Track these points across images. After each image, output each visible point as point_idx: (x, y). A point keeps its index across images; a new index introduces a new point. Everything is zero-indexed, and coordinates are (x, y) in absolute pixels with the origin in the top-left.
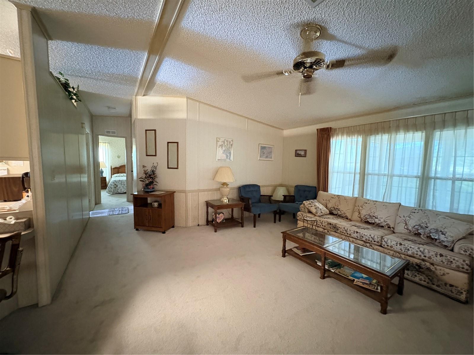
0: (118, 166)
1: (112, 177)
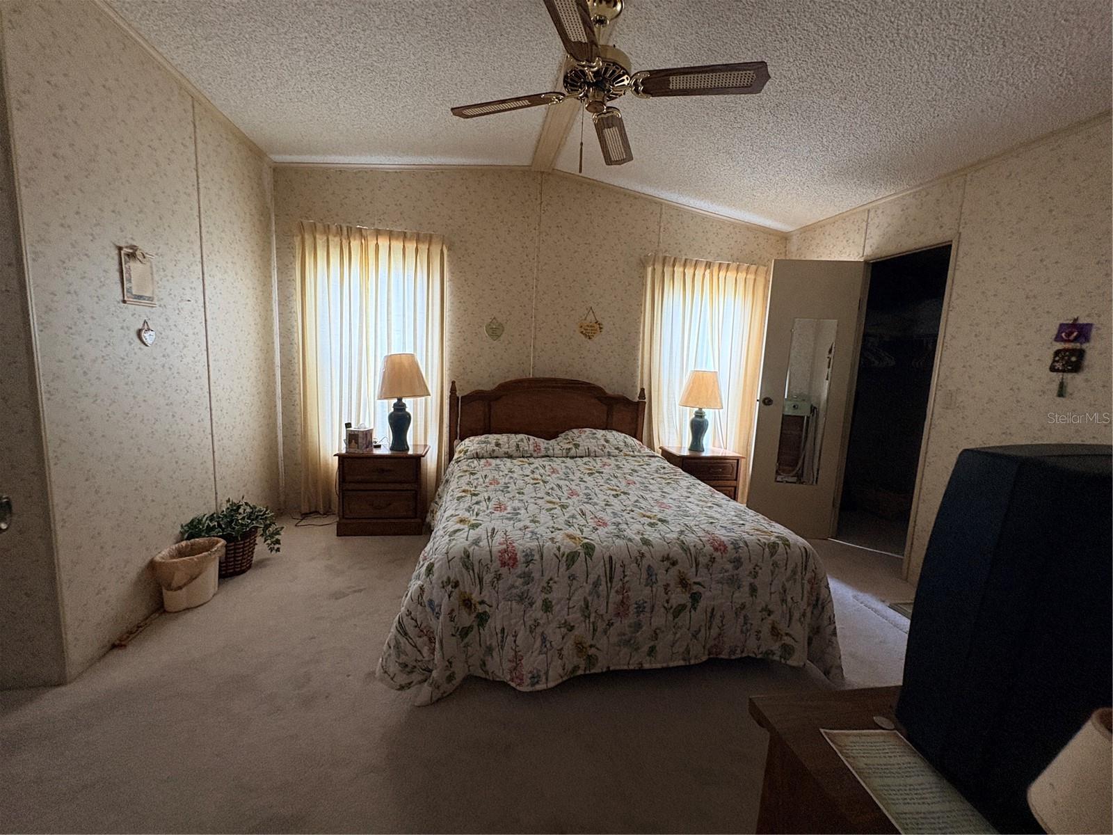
0: (488, 386)
1: (456, 456)
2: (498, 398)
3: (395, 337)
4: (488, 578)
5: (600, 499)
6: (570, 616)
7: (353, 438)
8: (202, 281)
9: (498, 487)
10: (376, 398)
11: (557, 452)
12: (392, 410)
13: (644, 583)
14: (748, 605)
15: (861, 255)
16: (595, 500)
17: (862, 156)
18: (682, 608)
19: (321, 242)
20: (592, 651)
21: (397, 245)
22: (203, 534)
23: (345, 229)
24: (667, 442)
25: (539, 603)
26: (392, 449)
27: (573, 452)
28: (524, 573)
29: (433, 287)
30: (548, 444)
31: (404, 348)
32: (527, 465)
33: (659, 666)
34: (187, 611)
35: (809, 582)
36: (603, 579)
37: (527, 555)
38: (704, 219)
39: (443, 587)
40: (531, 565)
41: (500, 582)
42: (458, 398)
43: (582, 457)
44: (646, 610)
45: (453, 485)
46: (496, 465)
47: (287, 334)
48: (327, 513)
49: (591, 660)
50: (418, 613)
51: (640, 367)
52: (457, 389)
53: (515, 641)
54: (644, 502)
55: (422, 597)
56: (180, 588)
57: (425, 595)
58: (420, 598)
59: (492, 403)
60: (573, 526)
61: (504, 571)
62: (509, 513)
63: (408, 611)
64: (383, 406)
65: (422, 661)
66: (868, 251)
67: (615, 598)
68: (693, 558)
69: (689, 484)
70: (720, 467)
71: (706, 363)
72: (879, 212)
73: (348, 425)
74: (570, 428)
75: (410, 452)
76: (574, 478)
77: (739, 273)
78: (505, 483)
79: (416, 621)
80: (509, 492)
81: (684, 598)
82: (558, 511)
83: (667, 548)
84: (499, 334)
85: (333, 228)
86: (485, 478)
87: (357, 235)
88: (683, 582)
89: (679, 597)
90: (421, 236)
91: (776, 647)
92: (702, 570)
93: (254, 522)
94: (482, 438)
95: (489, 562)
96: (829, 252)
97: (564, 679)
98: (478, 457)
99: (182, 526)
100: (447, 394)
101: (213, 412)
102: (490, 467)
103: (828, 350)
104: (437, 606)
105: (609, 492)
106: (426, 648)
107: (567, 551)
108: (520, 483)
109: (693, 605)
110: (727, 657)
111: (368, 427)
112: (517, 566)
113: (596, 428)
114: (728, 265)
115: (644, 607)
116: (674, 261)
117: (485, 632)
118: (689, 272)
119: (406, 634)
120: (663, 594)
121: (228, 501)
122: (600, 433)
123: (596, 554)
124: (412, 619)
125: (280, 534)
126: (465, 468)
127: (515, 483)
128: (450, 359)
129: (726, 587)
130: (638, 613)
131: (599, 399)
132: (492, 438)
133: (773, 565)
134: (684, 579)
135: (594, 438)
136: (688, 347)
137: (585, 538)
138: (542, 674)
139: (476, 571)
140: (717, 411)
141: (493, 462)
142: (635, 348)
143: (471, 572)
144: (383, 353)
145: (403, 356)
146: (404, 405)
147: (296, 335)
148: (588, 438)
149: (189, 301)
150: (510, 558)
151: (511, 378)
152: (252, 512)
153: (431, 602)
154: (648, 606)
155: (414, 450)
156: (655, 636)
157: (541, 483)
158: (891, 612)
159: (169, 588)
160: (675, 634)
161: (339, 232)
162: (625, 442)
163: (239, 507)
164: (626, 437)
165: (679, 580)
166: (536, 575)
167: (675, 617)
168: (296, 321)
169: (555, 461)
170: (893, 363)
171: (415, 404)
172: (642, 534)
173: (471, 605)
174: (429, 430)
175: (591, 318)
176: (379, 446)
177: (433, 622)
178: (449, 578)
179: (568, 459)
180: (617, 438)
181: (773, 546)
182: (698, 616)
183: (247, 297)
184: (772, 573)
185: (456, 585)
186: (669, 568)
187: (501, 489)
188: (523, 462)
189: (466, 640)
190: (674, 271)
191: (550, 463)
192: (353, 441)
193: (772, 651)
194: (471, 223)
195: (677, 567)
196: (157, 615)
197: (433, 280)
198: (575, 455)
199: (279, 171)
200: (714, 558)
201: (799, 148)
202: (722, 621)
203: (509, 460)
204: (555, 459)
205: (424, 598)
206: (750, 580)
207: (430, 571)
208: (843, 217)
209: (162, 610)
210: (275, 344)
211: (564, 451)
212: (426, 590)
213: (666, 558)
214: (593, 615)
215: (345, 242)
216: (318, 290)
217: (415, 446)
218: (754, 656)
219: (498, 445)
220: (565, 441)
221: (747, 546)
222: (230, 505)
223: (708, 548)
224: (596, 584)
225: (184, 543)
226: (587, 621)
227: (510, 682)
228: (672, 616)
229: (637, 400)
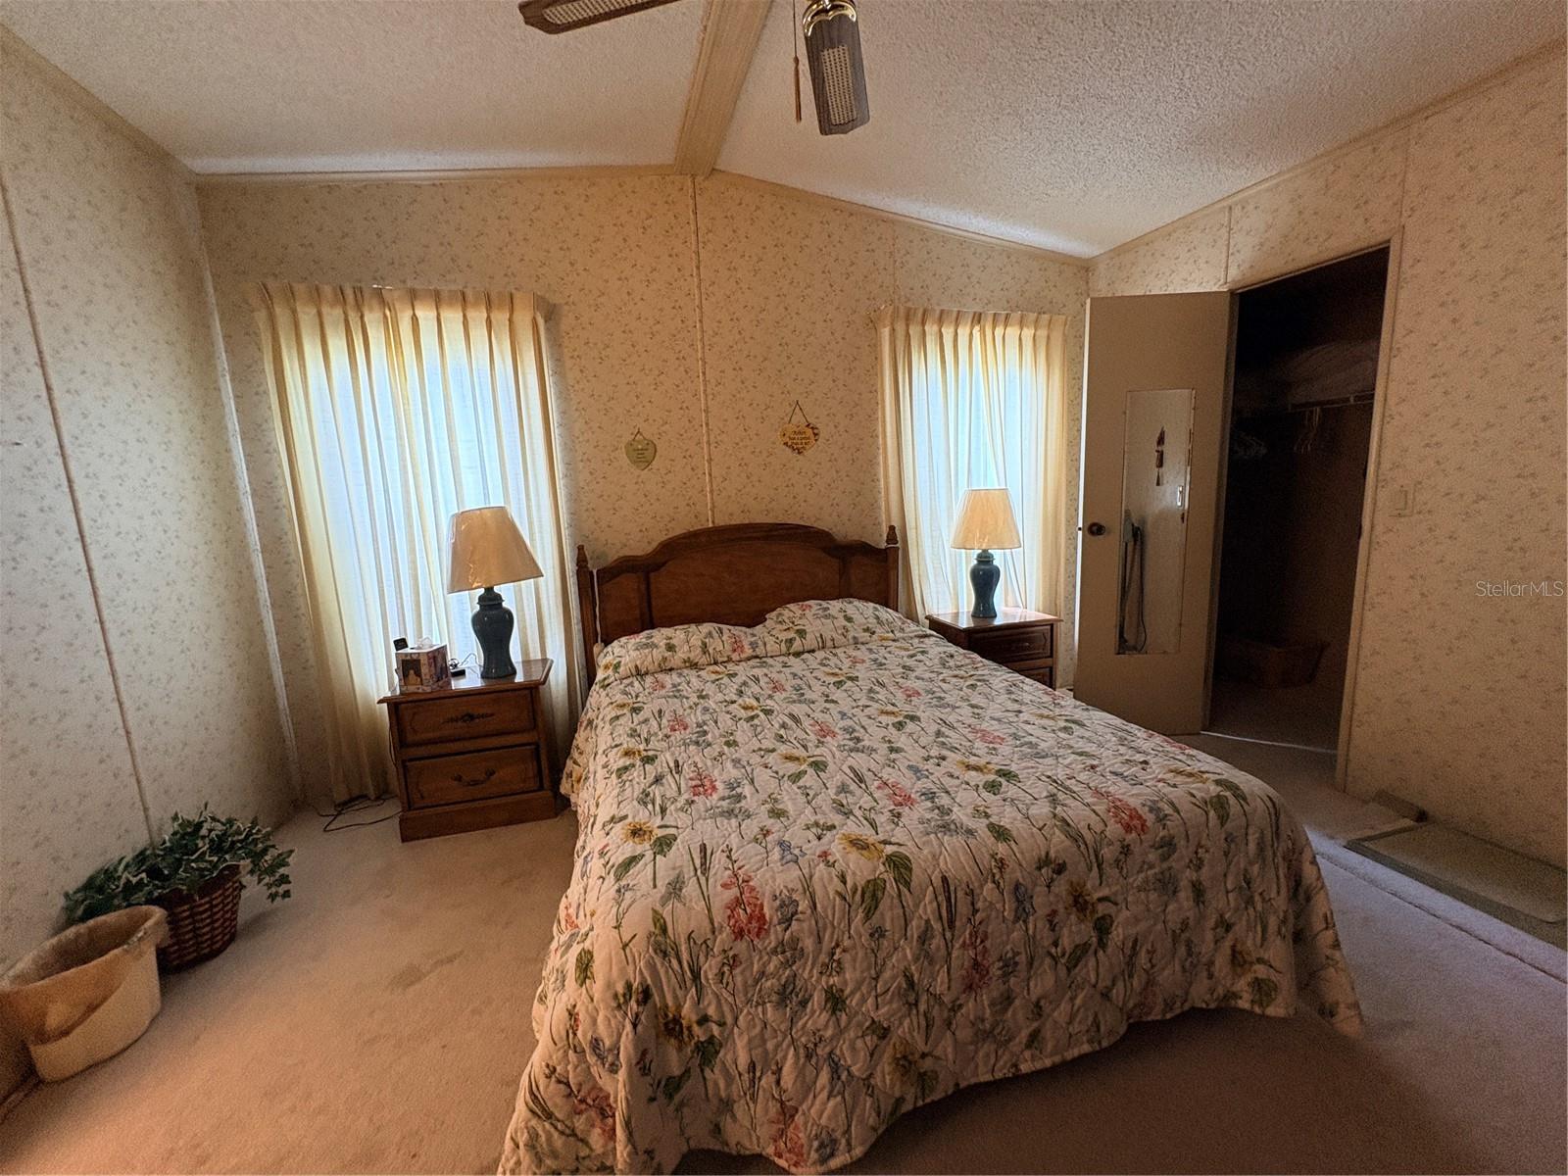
0: (640, 545)
1: (600, 675)
2: (658, 567)
3: (469, 479)
4: (709, 968)
5: (873, 737)
6: (883, 1010)
7: (409, 666)
8: (47, 403)
9: (687, 735)
10: (446, 591)
11: (772, 647)
12: (478, 608)
13: (1012, 918)
14: (1191, 922)
15: (1222, 281)
16: (866, 743)
17: (1243, 102)
18: (1080, 952)
19: (306, 317)
20: (927, 1064)
21: (452, 317)
22: (116, 902)
23: (349, 292)
24: (935, 606)
25: (818, 998)
26: (484, 676)
27: (797, 646)
28: (782, 943)
29: (525, 387)
30: (753, 635)
31: (486, 496)
32: (726, 680)
33: (1048, 1063)
34: (93, 1069)
35: (1284, 858)
36: (937, 926)
37: (782, 906)
38: (963, 243)
39: (619, 1006)
40: (794, 922)
41: (737, 971)
42: (591, 573)
43: (813, 651)
44: (1019, 968)
45: (604, 739)
46: (674, 686)
47: (265, 490)
48: (383, 794)
49: (924, 1080)
50: (570, 1067)
51: (883, 491)
52: (588, 557)
53: (778, 1082)
54: (951, 733)
55: (575, 1034)
56: (66, 1033)
57: (580, 1028)
58: (571, 1036)
59: (652, 575)
60: (851, 812)
61: (741, 947)
62: (723, 799)
63: (548, 1066)
64: (460, 602)
65: (589, 1156)
66: (1234, 273)
67: (960, 957)
68: (1091, 851)
69: (1006, 683)
70: (1025, 640)
71: (986, 476)
72: (1251, 207)
73: (401, 644)
74: (784, 602)
75: (519, 678)
76: (814, 696)
77: (1025, 329)
78: (699, 725)
79: (568, 1084)
80: (709, 745)
81: (1085, 932)
82: (810, 779)
83: (1040, 839)
84: (649, 458)
85: (327, 290)
86: (660, 717)
87: (375, 303)
88: (1079, 902)
89: (1075, 931)
90: (494, 296)
91: (1242, 985)
92: (1111, 872)
93: (227, 857)
94: (642, 637)
95: (709, 936)
96: (1164, 283)
97: (880, 1131)
98: (639, 673)
99: (67, 895)
100: (571, 567)
101: (115, 657)
102: (663, 692)
103: (1156, 439)
104: (610, 1050)
105: (885, 719)
106: (597, 1131)
107: (861, 883)
108: (725, 721)
109: (1100, 940)
110: (1159, 1017)
111: (437, 643)
112: (768, 932)
113: (825, 598)
114: (1007, 317)
115: (1016, 964)
116: (924, 315)
117: (715, 1075)
118: (948, 332)
119: (549, 1116)
120: (1046, 932)
121: (175, 818)
122: (835, 606)
123: (917, 877)
124: (559, 1082)
125: (287, 865)
126: (620, 698)
127: (716, 722)
128: (568, 509)
129: (1153, 896)
130: (1005, 976)
131: (824, 549)
132: (660, 635)
133: (1226, 839)
134: (1080, 895)
135: (827, 617)
136: (957, 453)
137: (885, 842)
138: (838, 1134)
139: (685, 956)
140: (1008, 551)
141: (666, 680)
142: (872, 462)
143: (674, 962)
144: (448, 510)
145: (488, 513)
146: (498, 598)
147: (283, 491)
148: (815, 618)
149: (17, 444)
150: (750, 919)
151: (678, 530)
152: (225, 833)
153: (596, 1043)
154: (1022, 959)
155: (525, 676)
156: (1037, 1010)
157: (762, 715)
158: (1354, 858)
159: (43, 1037)
160: (1072, 999)
161: (340, 297)
162: (877, 618)
163: (199, 826)
164: (876, 609)
165: (1071, 900)
166: (808, 943)
167: (1069, 970)
168: (280, 466)
169: (772, 666)
170: (1263, 451)
171: (519, 593)
172: (987, 816)
173: (681, 1032)
174: (548, 634)
175: (798, 418)
176: (462, 673)
177: (605, 1081)
178: (629, 986)
179: (791, 657)
180: (863, 611)
181: (1219, 803)
182: (1108, 960)
183: (169, 430)
184: (1226, 854)
185: (646, 995)
186: (1052, 880)
187: (694, 738)
188: (717, 672)
189: (677, 1098)
190: (924, 331)
191: (765, 670)
192: (412, 672)
193: (1233, 993)
194: (580, 271)
195: (1064, 876)
196: (22, 1094)
197: (523, 374)
198: (801, 649)
199: (210, 193)
200: (1129, 845)
201: (1139, 95)
202: (1150, 961)
203: (694, 672)
204: (770, 661)
205: (579, 1033)
206: (1189, 874)
207: (586, 969)
208: (1186, 223)
209: (33, 1081)
210: (246, 511)
211: (783, 644)
212: (581, 1017)
213: (1044, 862)
214: (924, 998)
215: (353, 316)
216: (313, 409)
217: (527, 663)
218: (1204, 1006)
219: (670, 648)
220: (779, 627)
221: (1177, 811)
222: (180, 825)
223: (1114, 829)
224: (924, 938)
225: (71, 932)
226: (914, 1012)
227: (776, 1159)
228: (1064, 968)
229: (883, 545)
